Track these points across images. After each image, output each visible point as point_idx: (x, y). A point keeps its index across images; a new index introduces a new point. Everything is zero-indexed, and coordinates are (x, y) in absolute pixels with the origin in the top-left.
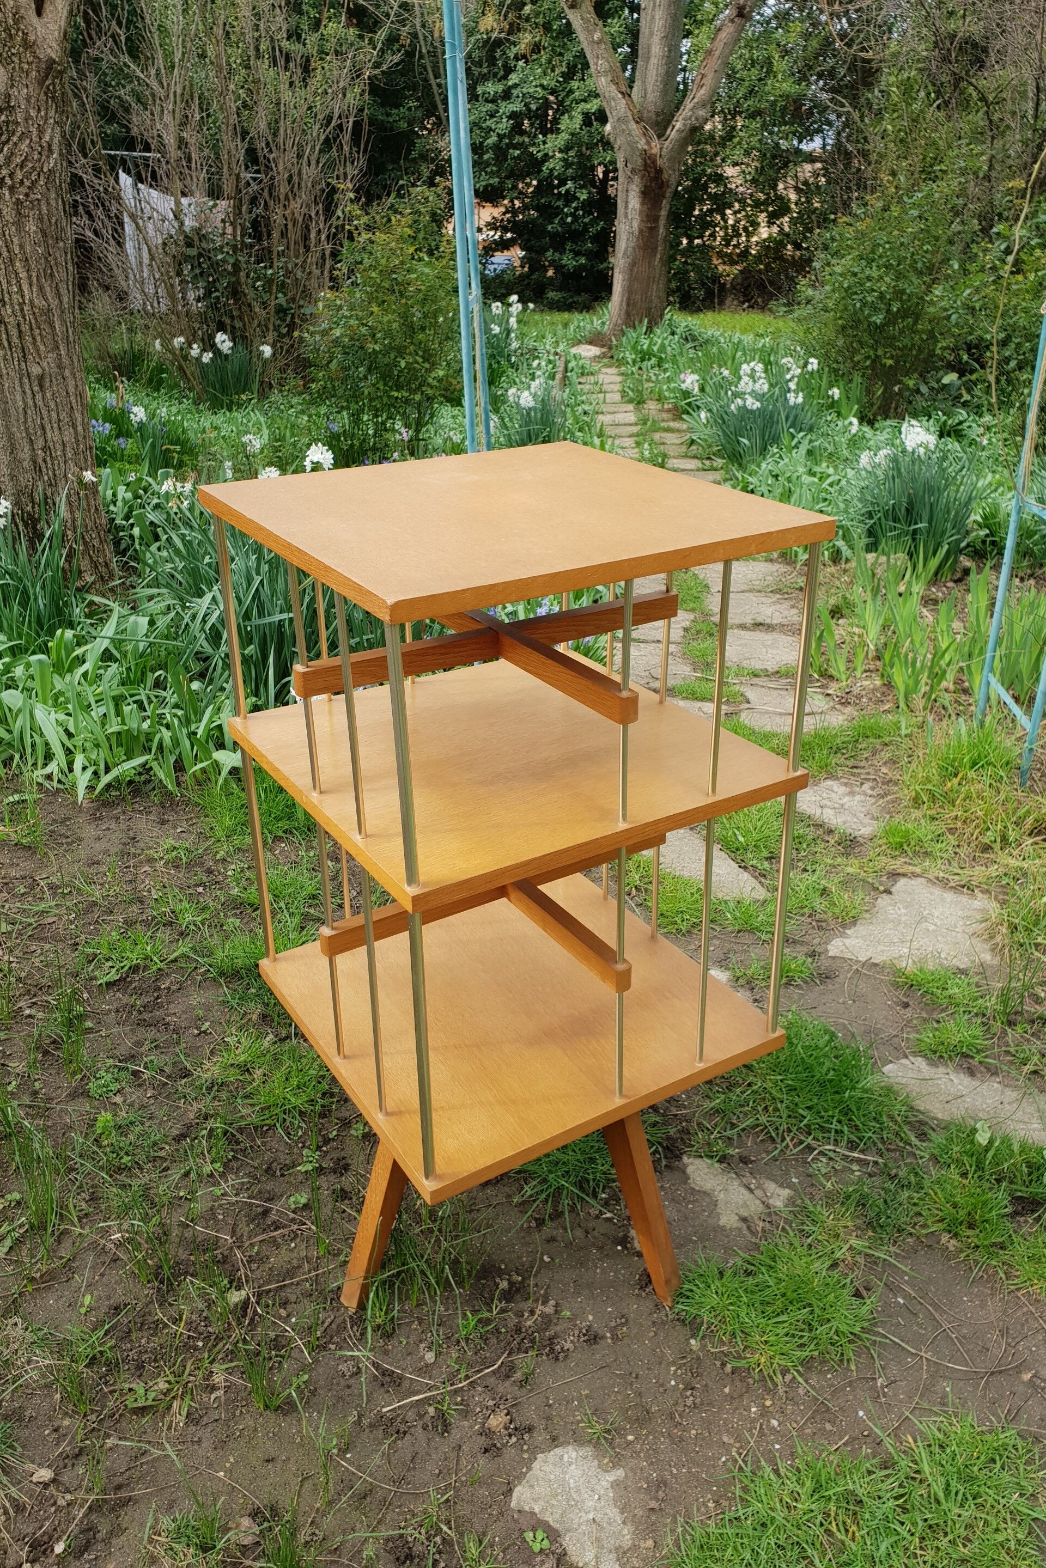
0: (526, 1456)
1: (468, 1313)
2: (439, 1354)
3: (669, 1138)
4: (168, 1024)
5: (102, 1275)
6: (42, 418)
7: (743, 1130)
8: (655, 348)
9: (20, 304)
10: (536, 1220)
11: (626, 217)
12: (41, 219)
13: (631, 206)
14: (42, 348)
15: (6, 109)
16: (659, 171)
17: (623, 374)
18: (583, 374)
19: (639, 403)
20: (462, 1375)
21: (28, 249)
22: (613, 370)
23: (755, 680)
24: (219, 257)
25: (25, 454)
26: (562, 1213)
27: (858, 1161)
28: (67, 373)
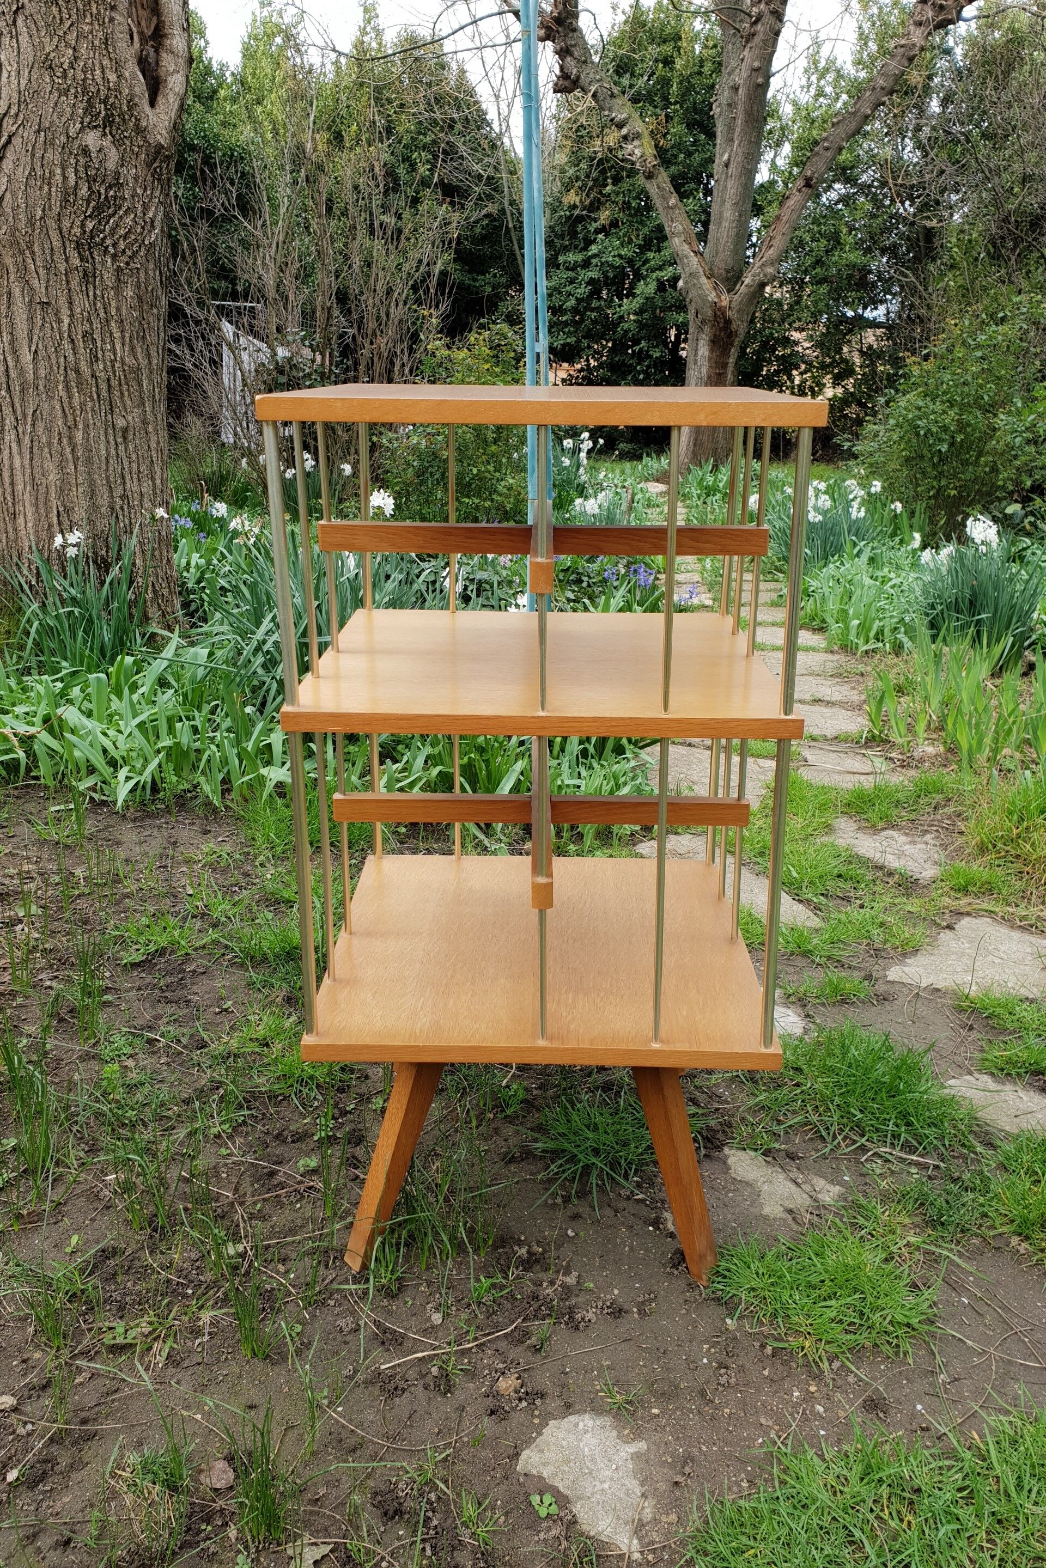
0: (536, 1421)
1: (482, 1278)
2: (446, 1316)
3: (709, 1129)
4: (189, 1001)
5: (93, 1220)
6: (123, 468)
7: (791, 1126)
8: (721, 485)
9: (112, 361)
10: (562, 1196)
11: (695, 363)
12: (138, 286)
13: (700, 353)
14: (129, 402)
15: (115, 185)
16: (728, 322)
18: (649, 506)
20: (471, 1337)
21: (124, 312)
23: (813, 743)
25: (103, 500)
26: (590, 1192)
27: (917, 1164)
28: (150, 428)
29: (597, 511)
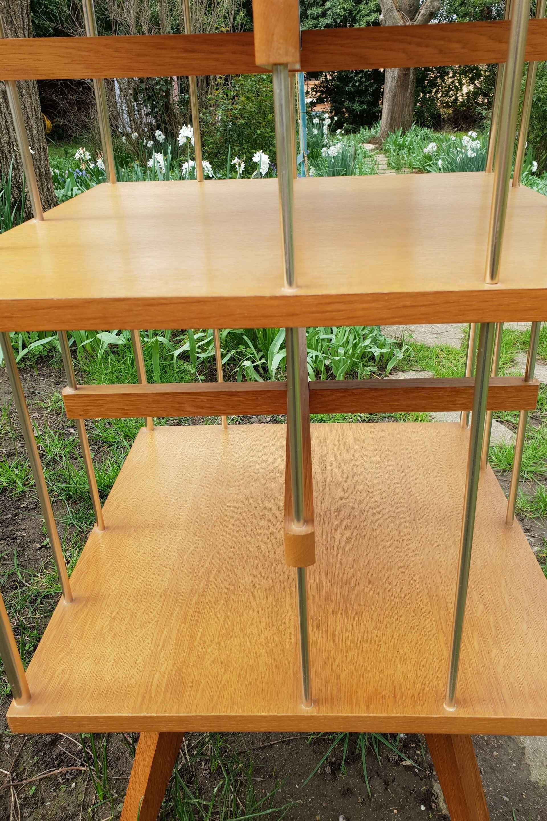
4: (16, 538)
6: (6, 122)
8: (407, 143)
10: (331, 764)
17: (388, 157)
18: (365, 157)
19: (398, 169)
22: (383, 155)
24: (158, 87)
26: (359, 756)
28: (24, 92)
29: (336, 154)
